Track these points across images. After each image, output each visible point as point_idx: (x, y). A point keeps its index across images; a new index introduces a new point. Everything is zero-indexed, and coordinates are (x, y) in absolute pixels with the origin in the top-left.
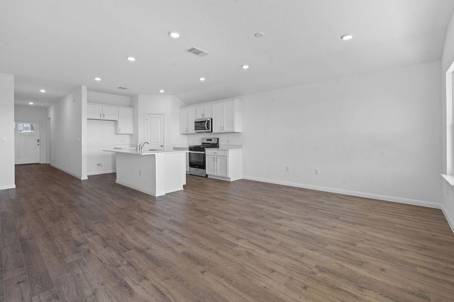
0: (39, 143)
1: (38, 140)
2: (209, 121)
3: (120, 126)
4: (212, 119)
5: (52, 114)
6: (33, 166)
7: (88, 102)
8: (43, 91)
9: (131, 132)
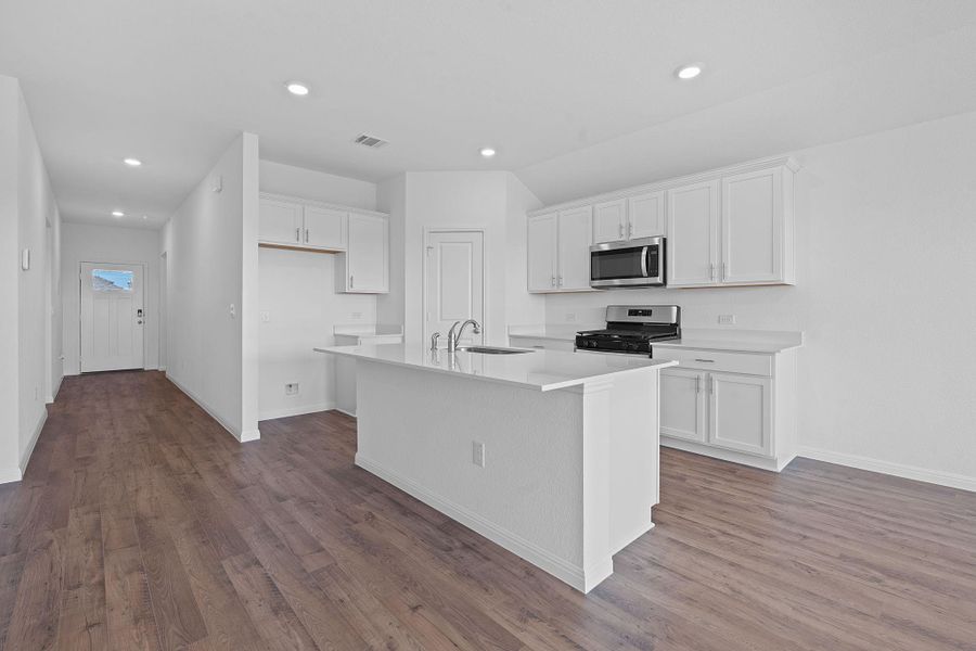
0: (141, 319)
1: (140, 311)
2: (655, 248)
3: (352, 269)
4: (665, 240)
5: (169, 245)
6: (122, 379)
7: (261, 190)
8: (133, 162)
9: (383, 288)
